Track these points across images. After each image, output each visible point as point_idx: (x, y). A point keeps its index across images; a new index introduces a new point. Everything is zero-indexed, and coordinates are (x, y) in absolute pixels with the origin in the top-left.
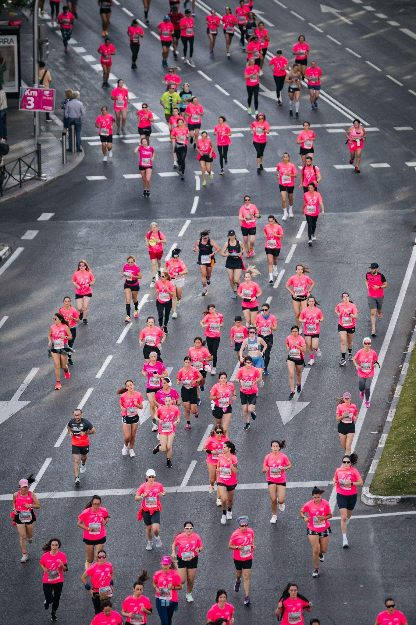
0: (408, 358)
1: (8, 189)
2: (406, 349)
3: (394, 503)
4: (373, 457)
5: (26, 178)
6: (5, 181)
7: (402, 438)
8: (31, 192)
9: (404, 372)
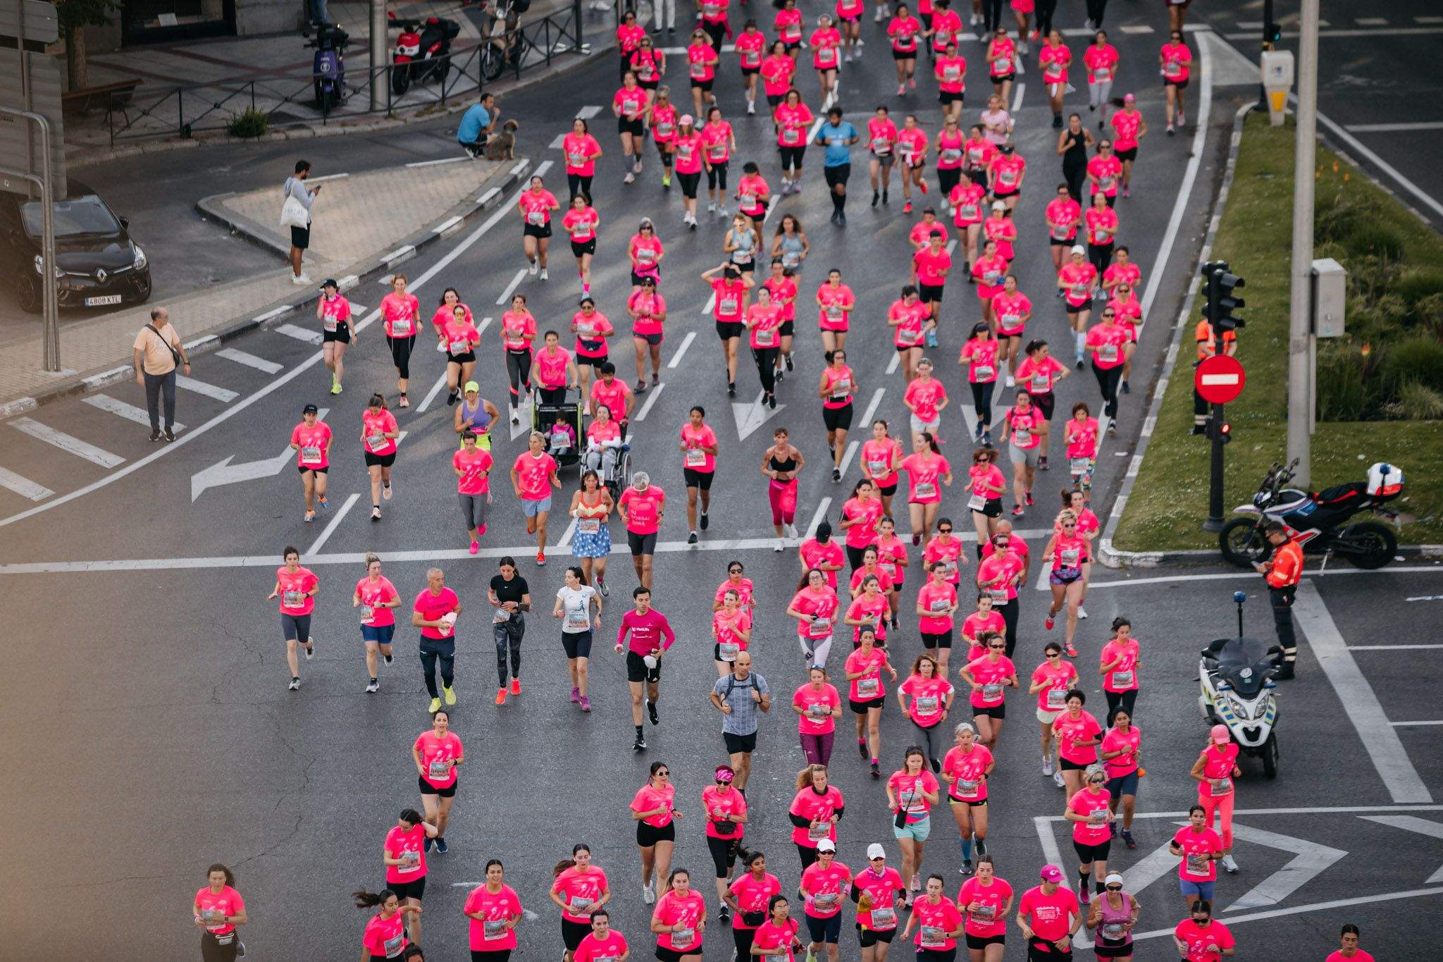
0: (1177, 336)
1: (527, 68)
2: (1175, 322)
3: (1151, 563)
4: (1118, 492)
5: (558, 51)
6: (523, 55)
7: (1168, 461)
8: (565, 73)
9: (1171, 359)
